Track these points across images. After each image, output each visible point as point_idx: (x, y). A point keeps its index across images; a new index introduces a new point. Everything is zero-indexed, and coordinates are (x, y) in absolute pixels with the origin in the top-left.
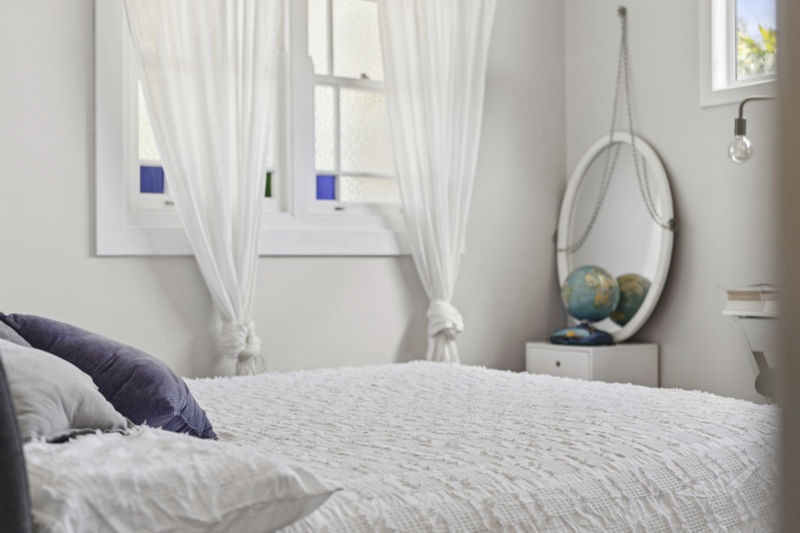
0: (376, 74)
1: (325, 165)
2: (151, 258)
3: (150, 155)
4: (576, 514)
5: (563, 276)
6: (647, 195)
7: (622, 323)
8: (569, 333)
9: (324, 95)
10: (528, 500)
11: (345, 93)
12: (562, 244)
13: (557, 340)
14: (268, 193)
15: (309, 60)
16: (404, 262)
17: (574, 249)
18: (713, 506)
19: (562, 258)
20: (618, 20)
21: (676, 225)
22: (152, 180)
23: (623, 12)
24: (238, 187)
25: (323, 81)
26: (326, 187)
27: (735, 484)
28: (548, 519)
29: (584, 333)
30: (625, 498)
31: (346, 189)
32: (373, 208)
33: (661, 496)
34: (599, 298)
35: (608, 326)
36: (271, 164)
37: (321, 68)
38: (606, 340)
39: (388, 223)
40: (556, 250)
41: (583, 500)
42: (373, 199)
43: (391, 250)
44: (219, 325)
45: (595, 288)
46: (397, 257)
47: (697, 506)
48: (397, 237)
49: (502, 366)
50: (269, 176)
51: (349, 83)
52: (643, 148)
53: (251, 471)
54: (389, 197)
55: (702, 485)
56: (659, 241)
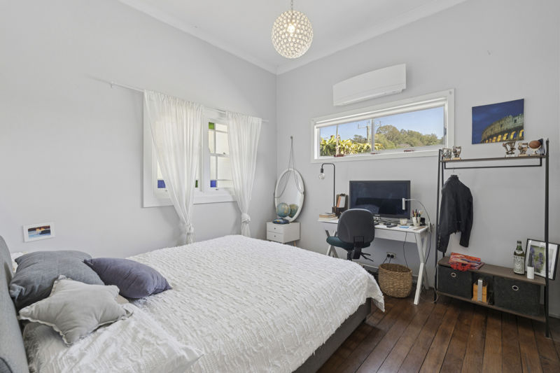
0: (227, 153)
1: (214, 178)
2: (160, 207)
3: (160, 177)
4: (287, 325)
5: (276, 205)
6: (298, 185)
7: (292, 217)
8: (278, 220)
9: (213, 158)
10: (271, 324)
11: (219, 158)
12: (276, 196)
13: (275, 222)
14: (196, 186)
15: (209, 149)
16: (235, 203)
17: (279, 197)
18: (325, 307)
19: (276, 199)
20: (291, 140)
21: (305, 193)
22: (161, 184)
23: (292, 138)
24: (187, 185)
25: (213, 155)
26: (213, 184)
27: (331, 297)
28: (278, 331)
29: (281, 221)
30: (301, 313)
31: (219, 184)
32: (226, 189)
33: (311, 308)
34: (286, 212)
35: (288, 218)
36: (197, 178)
37: (212, 152)
38: (287, 222)
39: (230, 193)
40: (274, 197)
41: (288, 318)
42: (225, 186)
43: (231, 200)
44: (182, 224)
45: (285, 209)
46: (233, 202)
47: (321, 309)
48: (233, 196)
49: (258, 238)
50: (197, 181)
51: (220, 155)
52: (297, 173)
53: (165, 359)
54: (230, 185)
55: (322, 301)
56: (300, 197)
